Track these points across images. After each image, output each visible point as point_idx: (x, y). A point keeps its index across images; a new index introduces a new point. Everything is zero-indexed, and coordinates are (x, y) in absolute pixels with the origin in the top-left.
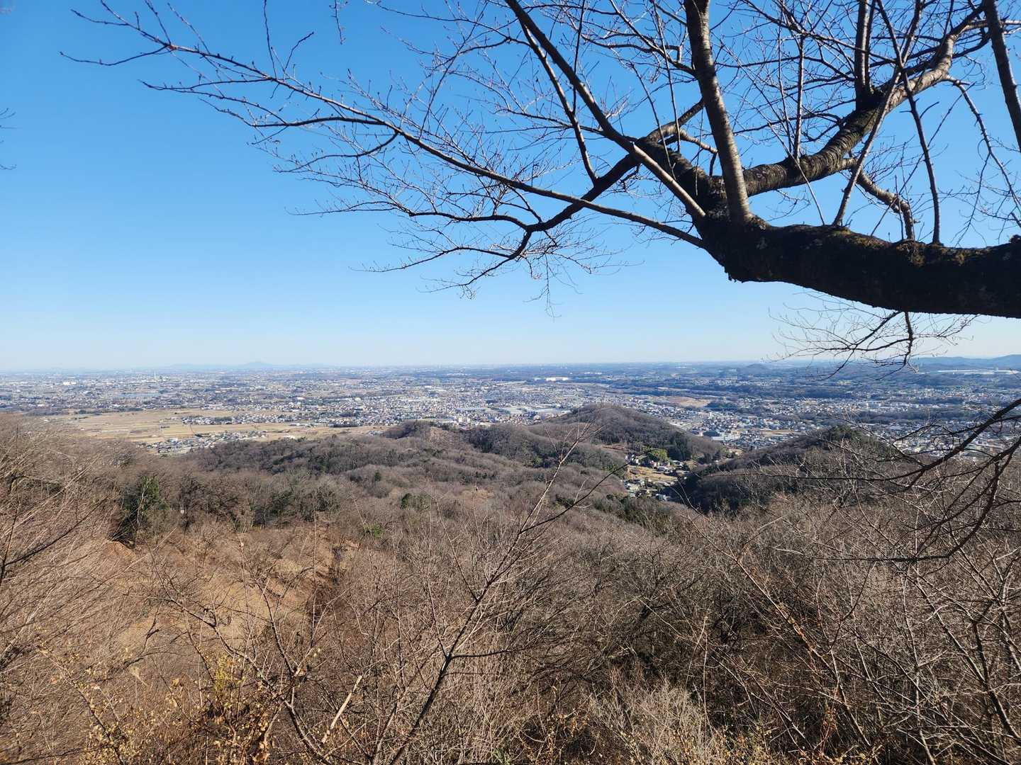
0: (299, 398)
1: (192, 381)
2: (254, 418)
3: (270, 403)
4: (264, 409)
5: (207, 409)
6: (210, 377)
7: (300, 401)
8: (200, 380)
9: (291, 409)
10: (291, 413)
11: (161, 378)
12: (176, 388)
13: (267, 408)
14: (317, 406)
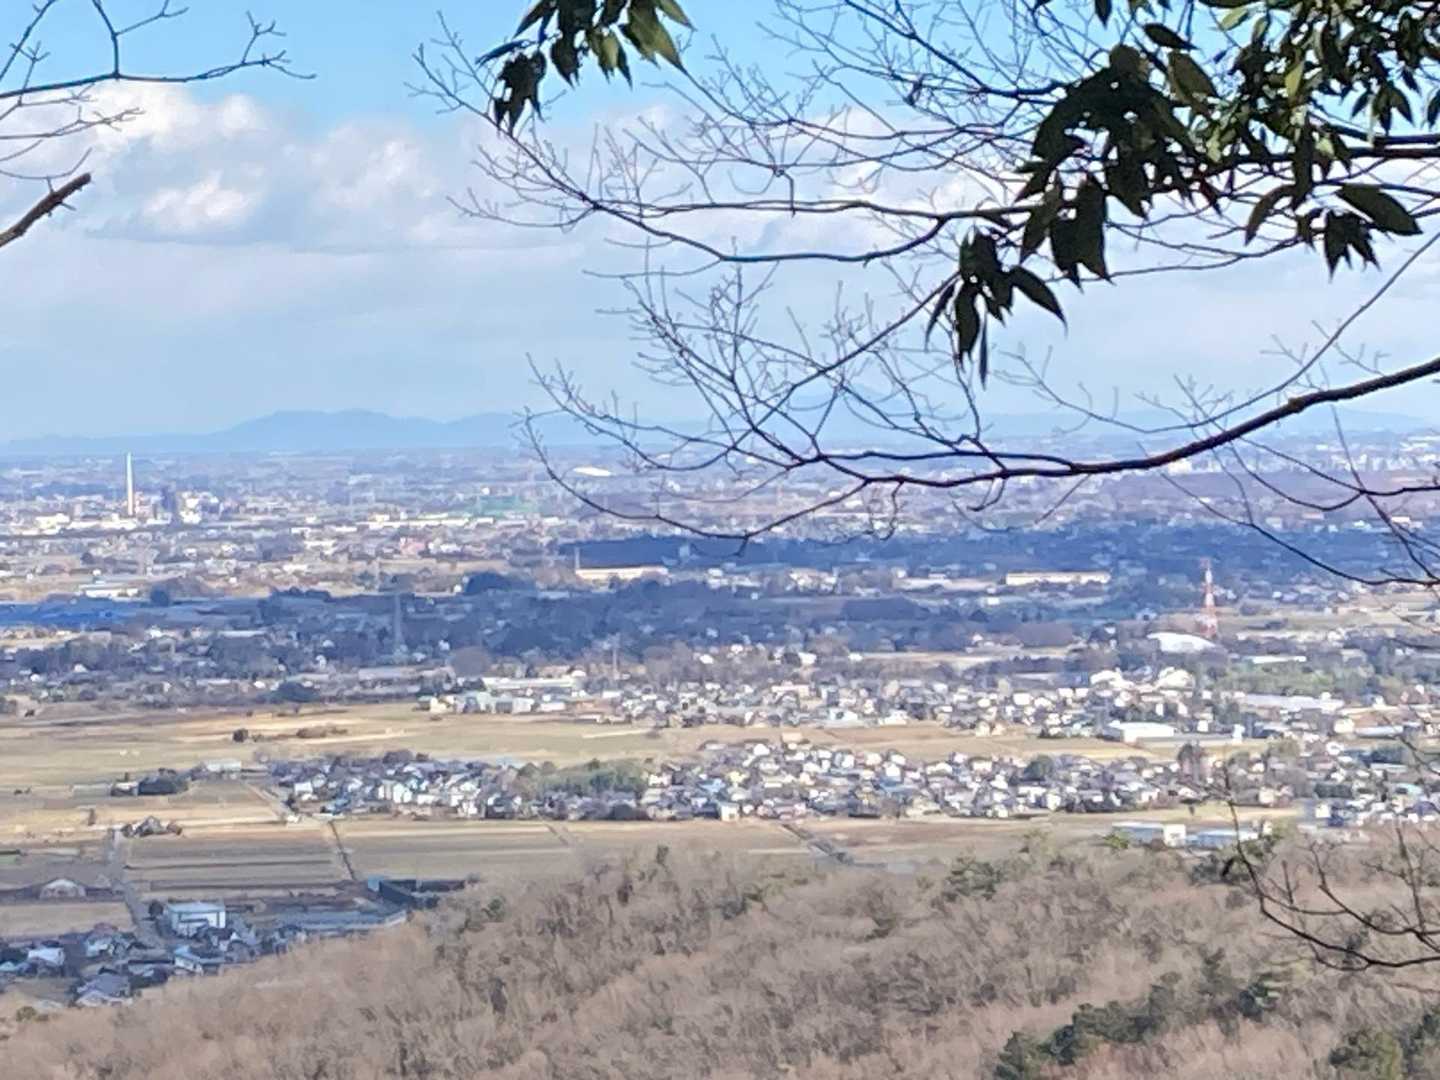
0: (1170, 642)
1: (379, 522)
2: (820, 783)
3: (946, 673)
4: (897, 717)
5: (470, 709)
6: (508, 502)
7: (1179, 661)
8: (432, 520)
9: (1104, 715)
10: (1107, 754)
11: (169, 502)
12: (263, 569)
13: (918, 712)
14: (1327, 704)
